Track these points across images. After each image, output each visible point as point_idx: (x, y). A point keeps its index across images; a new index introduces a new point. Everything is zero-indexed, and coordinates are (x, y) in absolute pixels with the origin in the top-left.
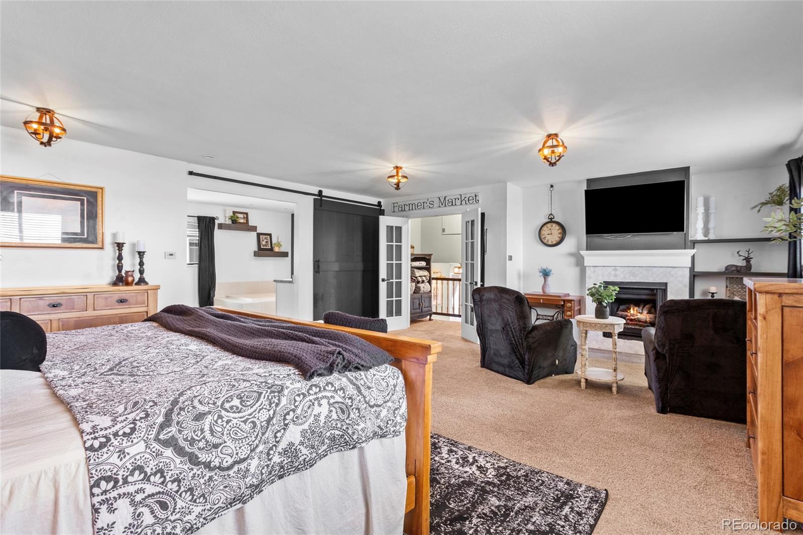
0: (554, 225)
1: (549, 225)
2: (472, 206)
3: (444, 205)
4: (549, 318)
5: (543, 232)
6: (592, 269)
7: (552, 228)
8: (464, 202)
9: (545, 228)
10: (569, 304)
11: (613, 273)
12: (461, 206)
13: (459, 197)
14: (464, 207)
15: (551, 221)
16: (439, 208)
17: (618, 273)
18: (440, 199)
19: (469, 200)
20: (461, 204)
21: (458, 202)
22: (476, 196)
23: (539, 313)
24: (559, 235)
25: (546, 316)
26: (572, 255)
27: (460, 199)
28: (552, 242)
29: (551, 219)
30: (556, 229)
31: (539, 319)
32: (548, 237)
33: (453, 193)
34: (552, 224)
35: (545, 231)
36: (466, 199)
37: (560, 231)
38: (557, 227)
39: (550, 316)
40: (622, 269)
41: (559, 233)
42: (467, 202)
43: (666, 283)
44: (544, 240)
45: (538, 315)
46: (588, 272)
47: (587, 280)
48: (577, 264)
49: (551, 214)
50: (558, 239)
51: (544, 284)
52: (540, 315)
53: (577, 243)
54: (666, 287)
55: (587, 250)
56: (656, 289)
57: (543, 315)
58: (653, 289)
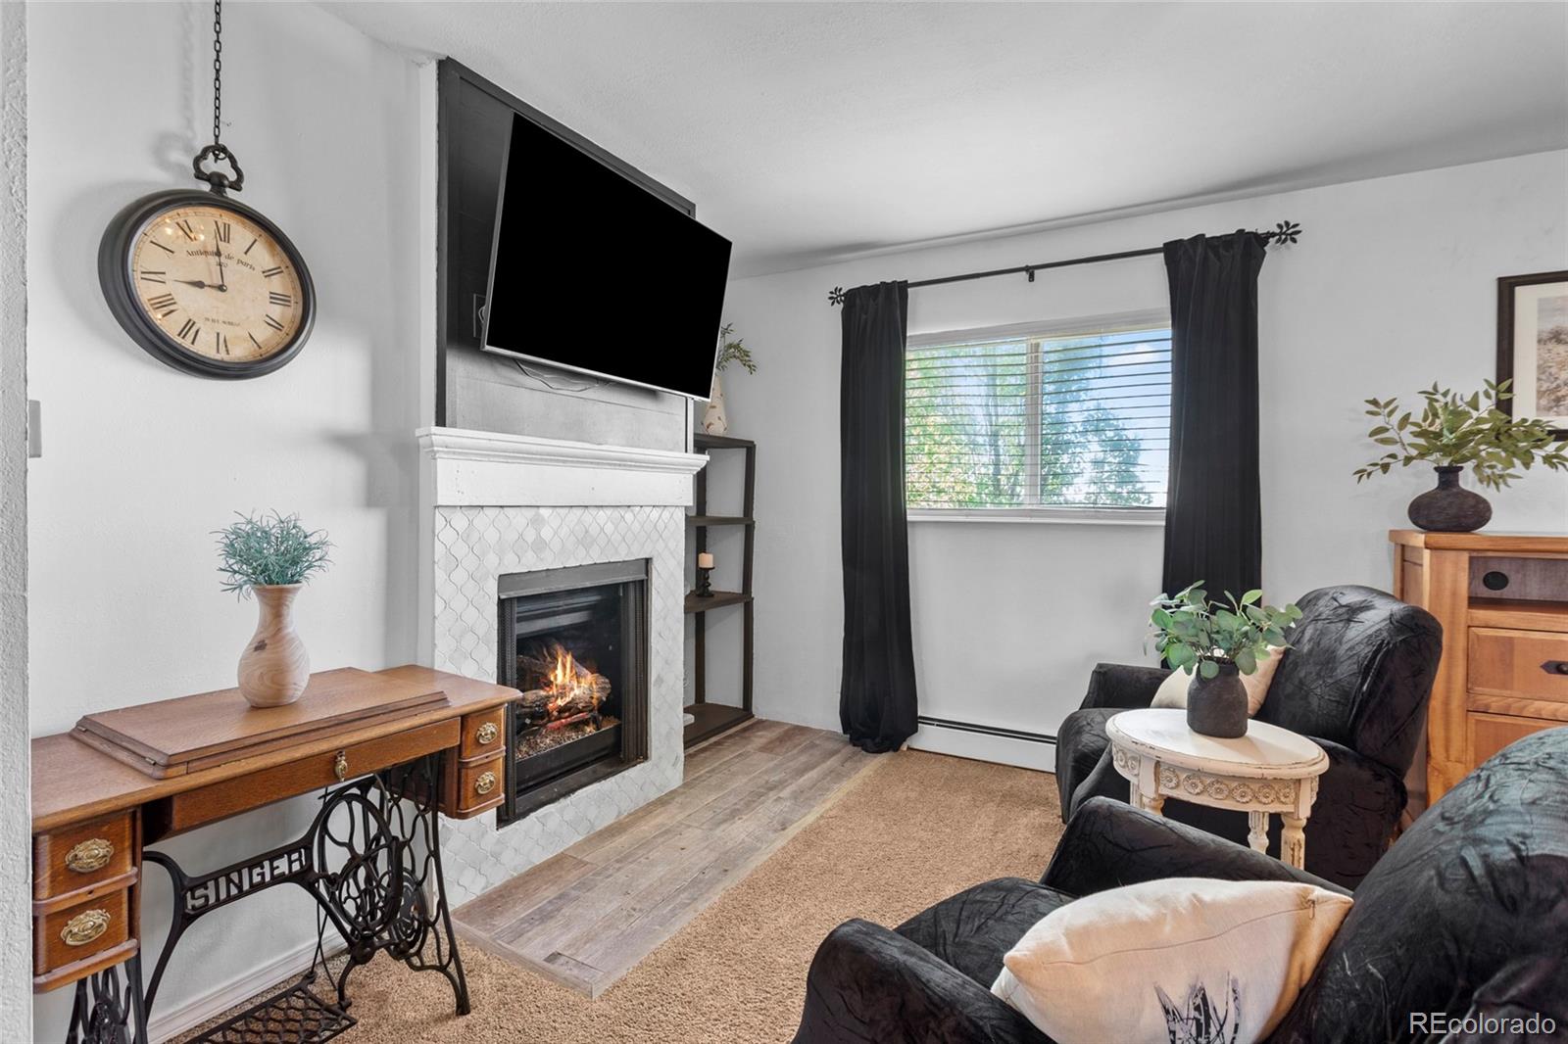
0: (242, 234)
1: (200, 222)
6: (460, 520)
7: (221, 246)
9: (161, 230)
11: (532, 535)
15: (217, 196)
17: (547, 532)
23: (191, 872)
24: (277, 311)
26: (344, 441)
28: (221, 343)
29: (217, 181)
30: (251, 265)
32: (192, 304)
34: (229, 220)
37: (279, 284)
38: (264, 256)
39: (288, 850)
40: (556, 521)
41: (275, 298)
43: (648, 561)
44: (156, 317)
45: (183, 886)
46: (446, 536)
47: (440, 575)
48: (372, 497)
49: (218, 150)
50: (265, 335)
51: (271, 641)
52: (202, 883)
53: (382, 385)
54: (647, 572)
55: (441, 421)
56: (625, 584)
57: (226, 872)
58: (617, 585)
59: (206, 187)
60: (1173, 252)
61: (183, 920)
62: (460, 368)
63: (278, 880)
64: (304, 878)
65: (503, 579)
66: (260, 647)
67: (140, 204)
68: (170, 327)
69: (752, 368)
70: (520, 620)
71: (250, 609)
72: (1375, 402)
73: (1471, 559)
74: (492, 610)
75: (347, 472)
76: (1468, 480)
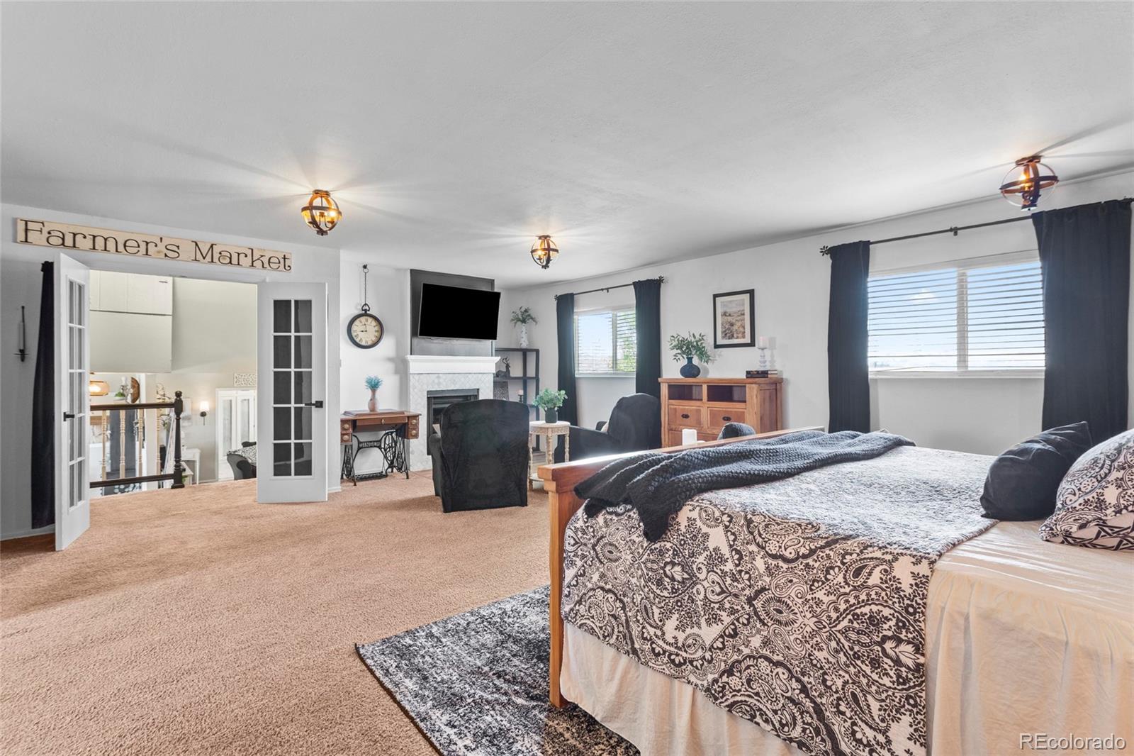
0: (370, 320)
1: (363, 319)
2: (275, 273)
3: (209, 258)
4: (375, 444)
5: (354, 328)
6: (416, 377)
7: (366, 323)
8: (258, 264)
9: (357, 322)
10: (414, 421)
11: (436, 381)
12: (252, 270)
13: (249, 252)
14: (258, 273)
15: (365, 313)
16: (196, 264)
17: (441, 380)
18: (197, 244)
19: (269, 262)
20: (253, 266)
21: (246, 261)
22: (284, 258)
23: (361, 440)
24: (376, 334)
25: (371, 442)
26: (390, 360)
27: (249, 256)
28: (366, 342)
29: (366, 310)
30: (371, 325)
31: (362, 448)
32: (361, 335)
33: (231, 242)
34: (368, 318)
35: (357, 327)
36: (265, 260)
37: (377, 328)
38: (374, 323)
39: (377, 441)
40: (444, 377)
41: (376, 331)
42: (266, 265)
43: (478, 389)
44: (355, 338)
45: (359, 443)
46: (413, 381)
47: (411, 390)
48: (397, 372)
49: (366, 304)
50: (374, 339)
51: (373, 399)
52: (362, 443)
53: (399, 345)
54: (478, 392)
55: (411, 354)
56: (470, 396)
57: (366, 442)
58: (467, 396)
59: (364, 312)
60: (635, 284)
61: (359, 448)
62: (416, 340)
63: (375, 446)
64: (380, 447)
65: (428, 392)
66: (371, 400)
67: (348, 335)
68: (358, 340)
69: (536, 322)
70: (434, 404)
71: (370, 392)
72: (673, 336)
73: (708, 386)
74: (426, 399)
75: (391, 366)
76: (696, 361)
